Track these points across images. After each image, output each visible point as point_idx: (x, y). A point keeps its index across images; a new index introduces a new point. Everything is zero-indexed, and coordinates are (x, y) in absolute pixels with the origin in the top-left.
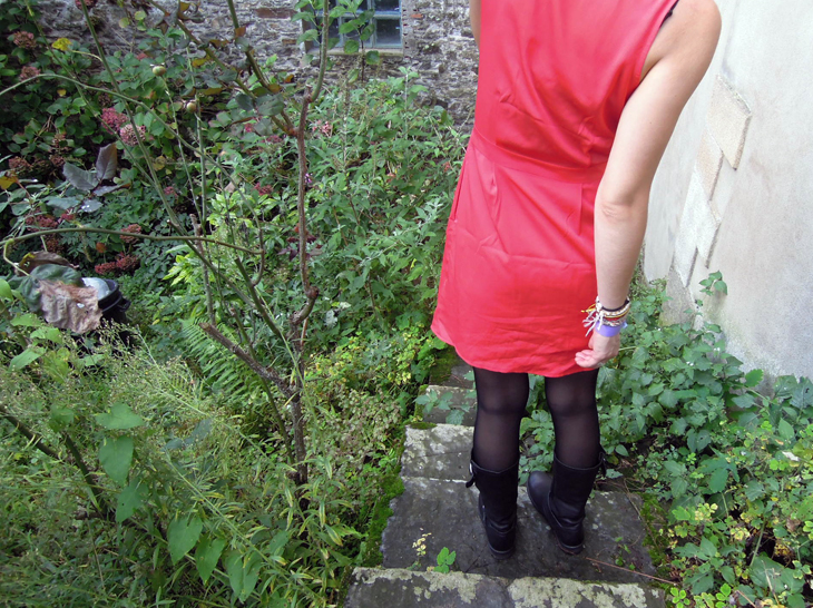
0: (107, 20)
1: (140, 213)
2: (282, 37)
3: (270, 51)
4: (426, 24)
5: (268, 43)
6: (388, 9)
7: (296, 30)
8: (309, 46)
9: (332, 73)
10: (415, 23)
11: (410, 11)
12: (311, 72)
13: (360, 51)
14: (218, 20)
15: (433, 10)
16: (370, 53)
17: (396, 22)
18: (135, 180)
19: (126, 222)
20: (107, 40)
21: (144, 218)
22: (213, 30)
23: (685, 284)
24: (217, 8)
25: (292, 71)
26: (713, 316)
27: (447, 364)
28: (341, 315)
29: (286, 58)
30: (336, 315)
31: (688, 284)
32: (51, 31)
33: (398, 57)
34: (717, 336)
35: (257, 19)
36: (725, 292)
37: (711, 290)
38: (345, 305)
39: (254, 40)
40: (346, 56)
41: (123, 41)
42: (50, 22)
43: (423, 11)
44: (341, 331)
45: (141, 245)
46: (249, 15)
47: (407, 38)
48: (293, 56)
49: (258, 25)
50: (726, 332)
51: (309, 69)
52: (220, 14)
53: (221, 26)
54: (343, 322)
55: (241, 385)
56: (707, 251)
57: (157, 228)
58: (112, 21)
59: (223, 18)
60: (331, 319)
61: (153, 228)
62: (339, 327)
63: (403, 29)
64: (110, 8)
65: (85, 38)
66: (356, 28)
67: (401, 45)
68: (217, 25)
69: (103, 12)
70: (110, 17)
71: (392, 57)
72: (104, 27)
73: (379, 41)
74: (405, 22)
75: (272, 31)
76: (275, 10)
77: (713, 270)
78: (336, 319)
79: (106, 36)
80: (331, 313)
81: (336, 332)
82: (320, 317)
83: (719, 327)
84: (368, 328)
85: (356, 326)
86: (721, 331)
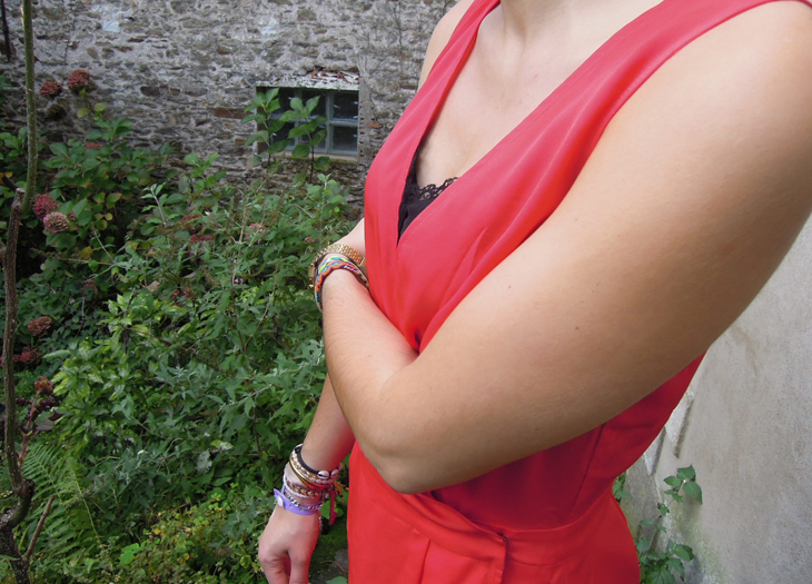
0: (69, 110)
1: (55, 304)
2: (236, 137)
3: (223, 150)
4: (384, 133)
5: (221, 142)
6: (347, 117)
7: (250, 131)
8: (262, 147)
9: (282, 176)
10: (372, 132)
11: (368, 120)
12: (261, 173)
13: (310, 156)
14: (175, 116)
15: (391, 121)
16: (320, 159)
17: (354, 130)
18: (59, 269)
19: (38, 312)
20: (66, 128)
21: (56, 311)
22: (169, 126)
23: (649, 470)
24: (175, 105)
25: (242, 170)
26: (684, 528)
27: (331, 545)
28: (218, 459)
29: (237, 158)
30: (212, 457)
31: (654, 471)
32: (15, 115)
33: (352, 165)
35: (213, 118)
36: (699, 499)
37: (680, 493)
38: (225, 446)
39: (207, 137)
40: (298, 160)
41: (81, 130)
42: (16, 107)
43: (382, 120)
44: (214, 479)
45: (48, 339)
46: (206, 114)
47: (363, 147)
48: (244, 156)
49: (214, 124)
50: (700, 558)
51: (260, 171)
52: (178, 111)
53: (178, 122)
54: (217, 469)
55: (71, 540)
56: (676, 434)
57: (68, 323)
58: (73, 110)
59: (180, 115)
60: (205, 462)
61: (63, 322)
62: (212, 474)
63: (360, 138)
64: (73, 98)
65: (45, 125)
66: (308, 133)
67: (357, 153)
68: (173, 121)
69: (67, 101)
70: (72, 106)
71: (346, 164)
72: (65, 114)
73: (334, 148)
74: (362, 130)
75: (227, 130)
76: (232, 111)
77: (684, 463)
78: (210, 464)
79: (64, 124)
80: (206, 454)
81: (207, 480)
82: (191, 458)
83: (690, 550)
84: (248, 479)
85: (234, 475)
86: (692, 557)
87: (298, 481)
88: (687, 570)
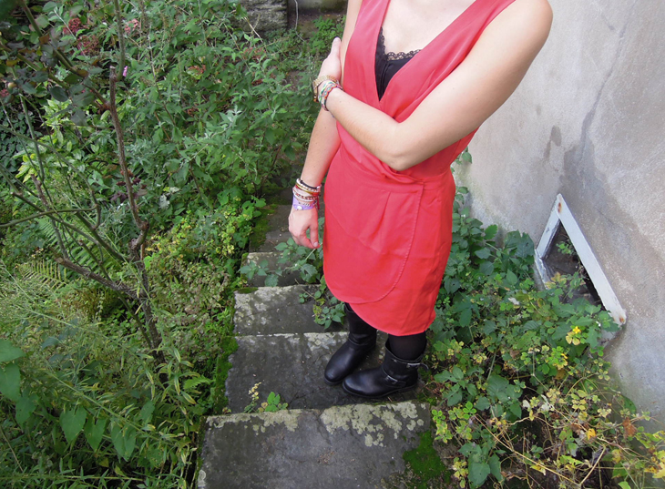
26: (463, 178)
27: (262, 231)
28: (172, 199)
30: (168, 198)
34: (465, 195)
36: (470, 161)
37: (460, 160)
38: (174, 190)
44: (174, 211)
50: (471, 191)
54: (174, 204)
60: (164, 203)
62: (172, 208)
78: (168, 202)
80: (164, 197)
81: (170, 213)
82: (155, 202)
83: (466, 189)
84: (195, 206)
85: (186, 206)
86: (468, 192)
87: (309, 195)
88: (465, 199)
